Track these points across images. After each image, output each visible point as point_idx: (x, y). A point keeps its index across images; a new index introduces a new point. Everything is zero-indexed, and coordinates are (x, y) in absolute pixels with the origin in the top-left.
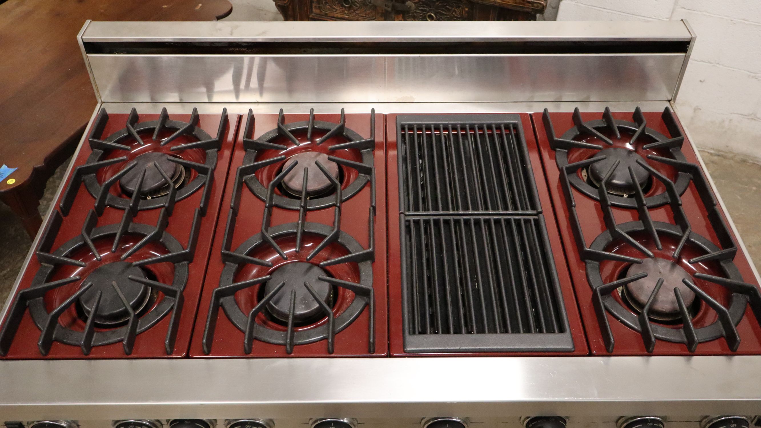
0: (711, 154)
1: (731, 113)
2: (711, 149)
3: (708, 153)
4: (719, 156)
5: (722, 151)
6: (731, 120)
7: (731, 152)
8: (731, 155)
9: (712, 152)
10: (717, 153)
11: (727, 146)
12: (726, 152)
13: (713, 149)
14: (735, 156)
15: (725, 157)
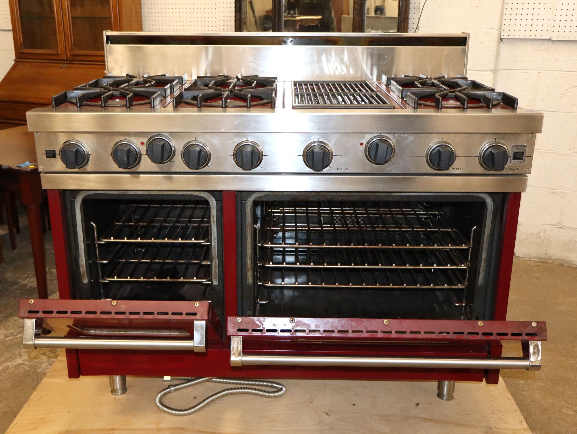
0: (536, 262)
1: (544, 225)
2: (535, 257)
3: (534, 261)
4: (541, 262)
5: (543, 259)
6: (545, 230)
7: (550, 259)
8: (551, 261)
9: (536, 260)
10: (540, 260)
11: (546, 254)
12: (546, 259)
13: (536, 257)
14: (554, 261)
15: (546, 263)
